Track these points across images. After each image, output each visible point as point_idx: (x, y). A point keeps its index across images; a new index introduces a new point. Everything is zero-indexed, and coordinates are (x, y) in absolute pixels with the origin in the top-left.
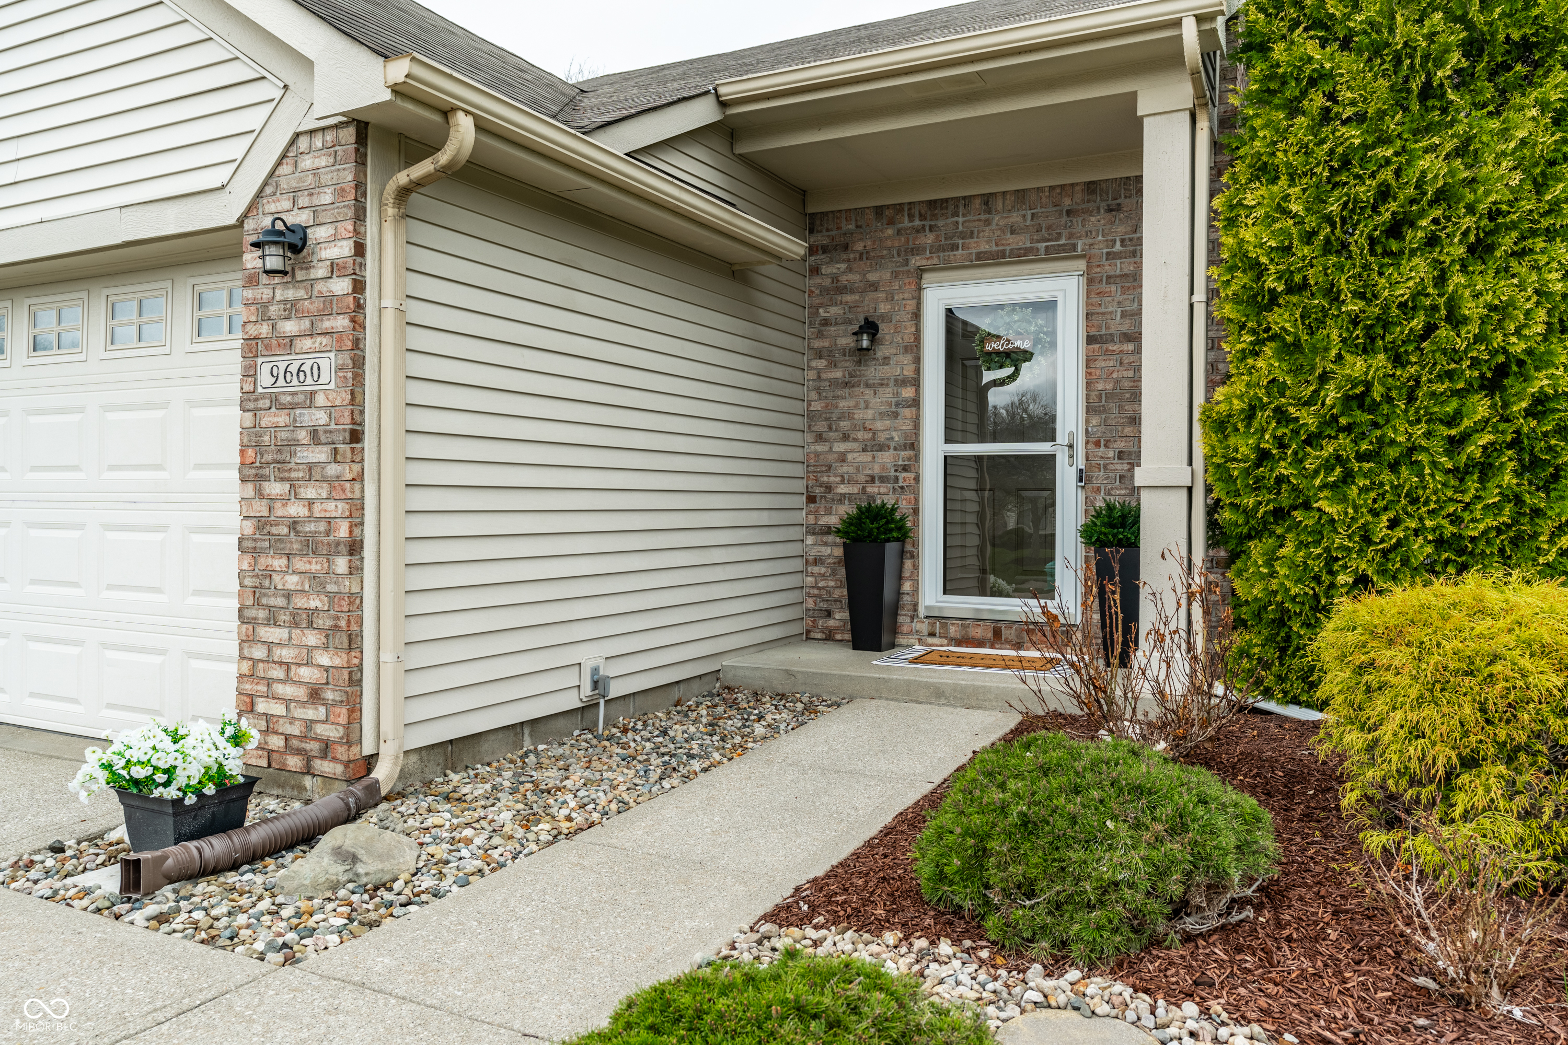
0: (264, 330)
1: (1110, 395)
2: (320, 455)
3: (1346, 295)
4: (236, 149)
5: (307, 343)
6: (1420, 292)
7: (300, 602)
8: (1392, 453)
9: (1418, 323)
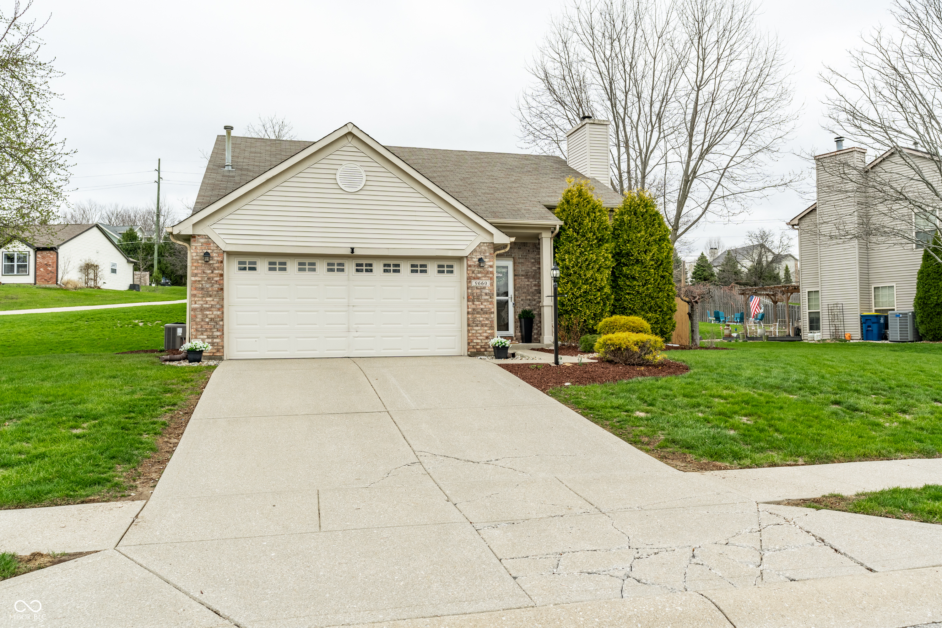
0: (473, 275)
1: (520, 287)
2: (487, 297)
3: (582, 275)
4: (468, 243)
5: (484, 278)
6: (592, 276)
7: (483, 322)
8: (588, 300)
9: (591, 280)
